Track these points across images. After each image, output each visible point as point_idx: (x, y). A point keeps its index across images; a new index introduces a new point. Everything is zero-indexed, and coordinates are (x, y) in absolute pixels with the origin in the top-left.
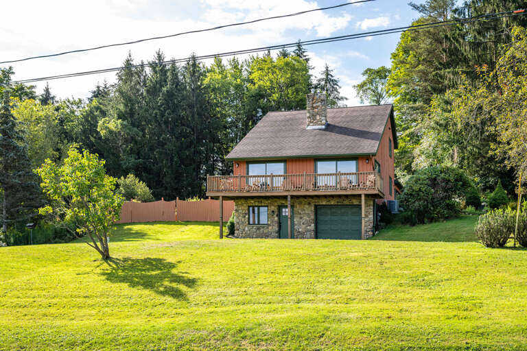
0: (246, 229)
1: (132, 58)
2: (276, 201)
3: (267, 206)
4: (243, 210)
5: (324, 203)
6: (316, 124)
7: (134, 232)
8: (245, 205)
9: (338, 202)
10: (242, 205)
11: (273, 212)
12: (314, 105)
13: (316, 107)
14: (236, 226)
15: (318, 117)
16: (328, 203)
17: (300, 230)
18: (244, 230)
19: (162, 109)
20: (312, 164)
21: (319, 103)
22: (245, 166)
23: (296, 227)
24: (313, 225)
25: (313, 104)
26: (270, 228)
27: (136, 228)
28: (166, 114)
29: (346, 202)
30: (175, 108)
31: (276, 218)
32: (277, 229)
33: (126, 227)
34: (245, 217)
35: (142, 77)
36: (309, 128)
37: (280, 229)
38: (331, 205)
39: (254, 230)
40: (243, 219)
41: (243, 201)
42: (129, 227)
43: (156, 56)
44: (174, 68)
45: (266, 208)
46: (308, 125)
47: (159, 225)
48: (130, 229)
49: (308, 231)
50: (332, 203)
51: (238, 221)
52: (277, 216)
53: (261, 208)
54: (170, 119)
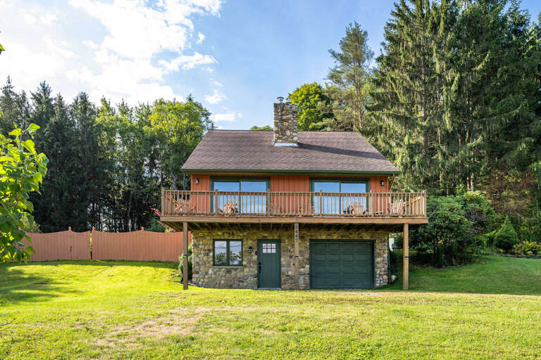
0: (210, 272)
1: (12, 84)
2: (254, 233)
3: (241, 240)
4: (205, 245)
5: (324, 237)
6: (286, 141)
7: (26, 276)
8: (208, 238)
9: (342, 236)
10: (204, 237)
11: (251, 248)
12: (284, 117)
13: (286, 120)
14: (195, 268)
15: (288, 133)
16: (329, 237)
17: (290, 273)
18: (207, 273)
19: (49, 140)
20: (307, 183)
21: (290, 116)
22: (209, 182)
23: (282, 269)
24: (308, 266)
25: (282, 115)
26: (246, 270)
27: (29, 270)
28: (55, 146)
29: (354, 236)
30: (65, 141)
31: (255, 257)
32: (256, 272)
33: (11, 269)
34: (208, 255)
35: (24, 108)
36: (276, 145)
37: (259, 272)
38: (334, 240)
39: (221, 273)
40: (205, 258)
41: (205, 232)
42: (16, 268)
43: (41, 88)
44: (61, 104)
45: (240, 243)
46: (276, 142)
47: (67, 266)
48: (20, 272)
49: (301, 274)
50: (335, 237)
51: (198, 260)
52: (256, 253)
53: (231, 243)
54: (60, 152)
